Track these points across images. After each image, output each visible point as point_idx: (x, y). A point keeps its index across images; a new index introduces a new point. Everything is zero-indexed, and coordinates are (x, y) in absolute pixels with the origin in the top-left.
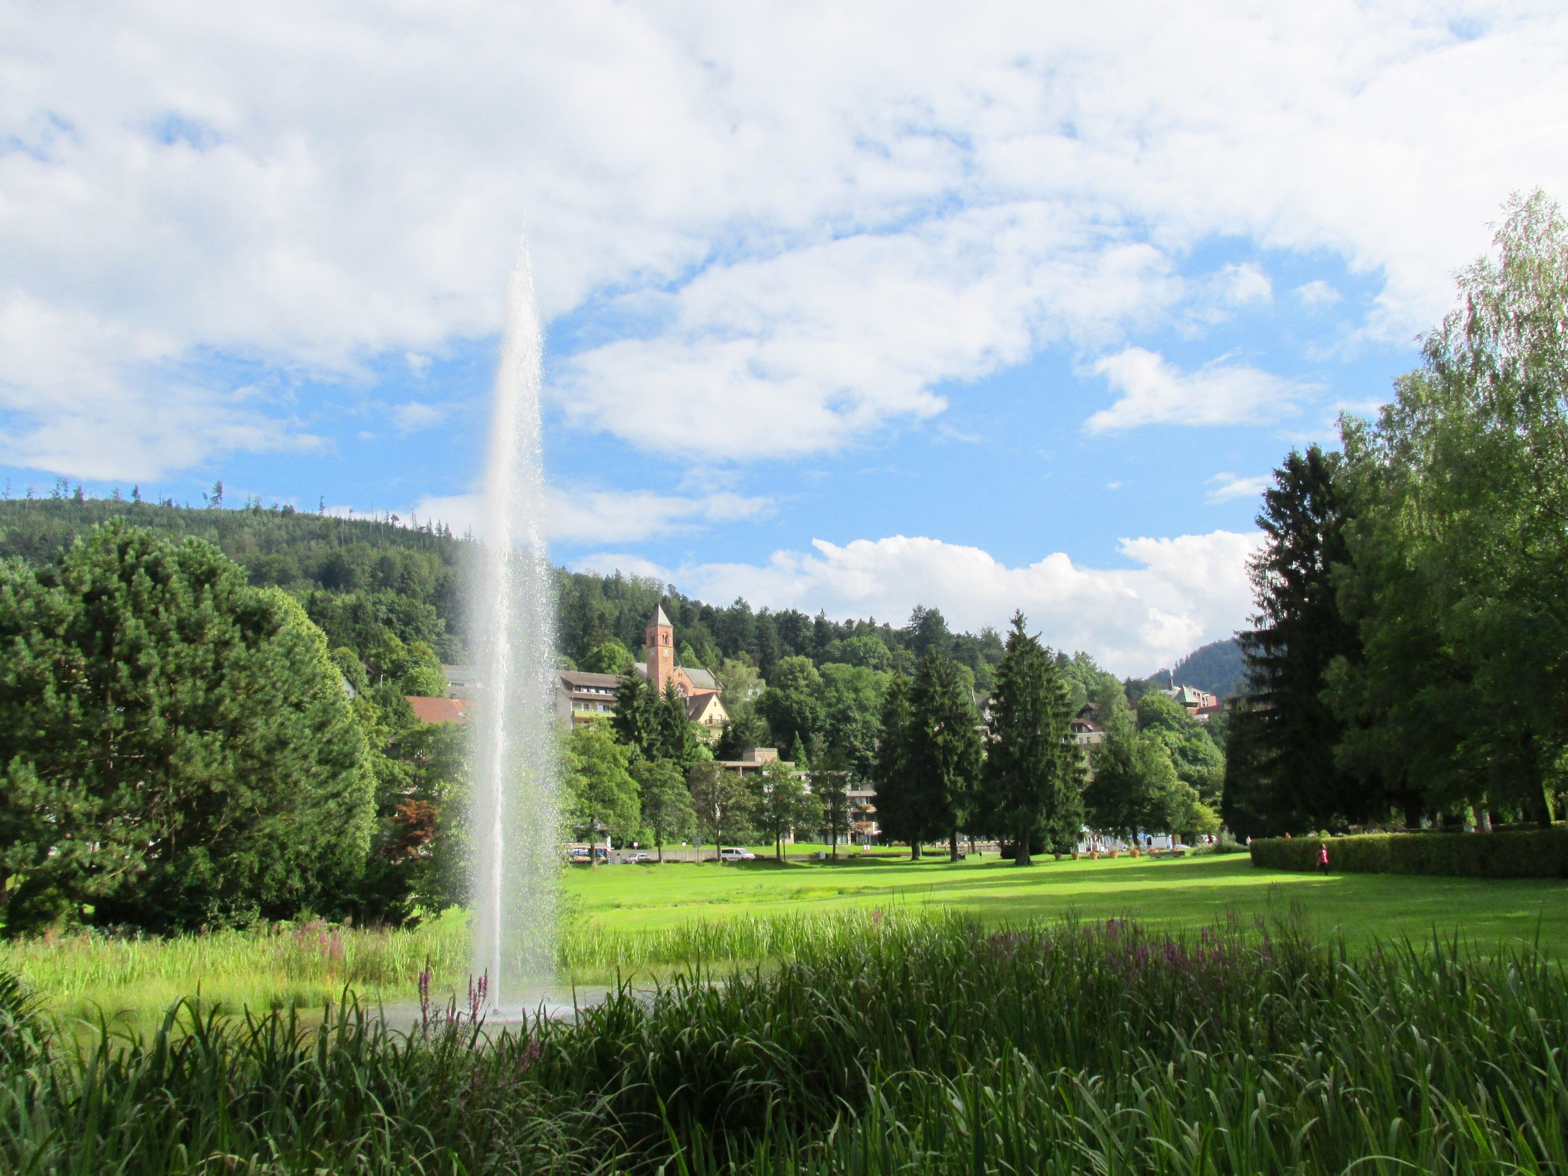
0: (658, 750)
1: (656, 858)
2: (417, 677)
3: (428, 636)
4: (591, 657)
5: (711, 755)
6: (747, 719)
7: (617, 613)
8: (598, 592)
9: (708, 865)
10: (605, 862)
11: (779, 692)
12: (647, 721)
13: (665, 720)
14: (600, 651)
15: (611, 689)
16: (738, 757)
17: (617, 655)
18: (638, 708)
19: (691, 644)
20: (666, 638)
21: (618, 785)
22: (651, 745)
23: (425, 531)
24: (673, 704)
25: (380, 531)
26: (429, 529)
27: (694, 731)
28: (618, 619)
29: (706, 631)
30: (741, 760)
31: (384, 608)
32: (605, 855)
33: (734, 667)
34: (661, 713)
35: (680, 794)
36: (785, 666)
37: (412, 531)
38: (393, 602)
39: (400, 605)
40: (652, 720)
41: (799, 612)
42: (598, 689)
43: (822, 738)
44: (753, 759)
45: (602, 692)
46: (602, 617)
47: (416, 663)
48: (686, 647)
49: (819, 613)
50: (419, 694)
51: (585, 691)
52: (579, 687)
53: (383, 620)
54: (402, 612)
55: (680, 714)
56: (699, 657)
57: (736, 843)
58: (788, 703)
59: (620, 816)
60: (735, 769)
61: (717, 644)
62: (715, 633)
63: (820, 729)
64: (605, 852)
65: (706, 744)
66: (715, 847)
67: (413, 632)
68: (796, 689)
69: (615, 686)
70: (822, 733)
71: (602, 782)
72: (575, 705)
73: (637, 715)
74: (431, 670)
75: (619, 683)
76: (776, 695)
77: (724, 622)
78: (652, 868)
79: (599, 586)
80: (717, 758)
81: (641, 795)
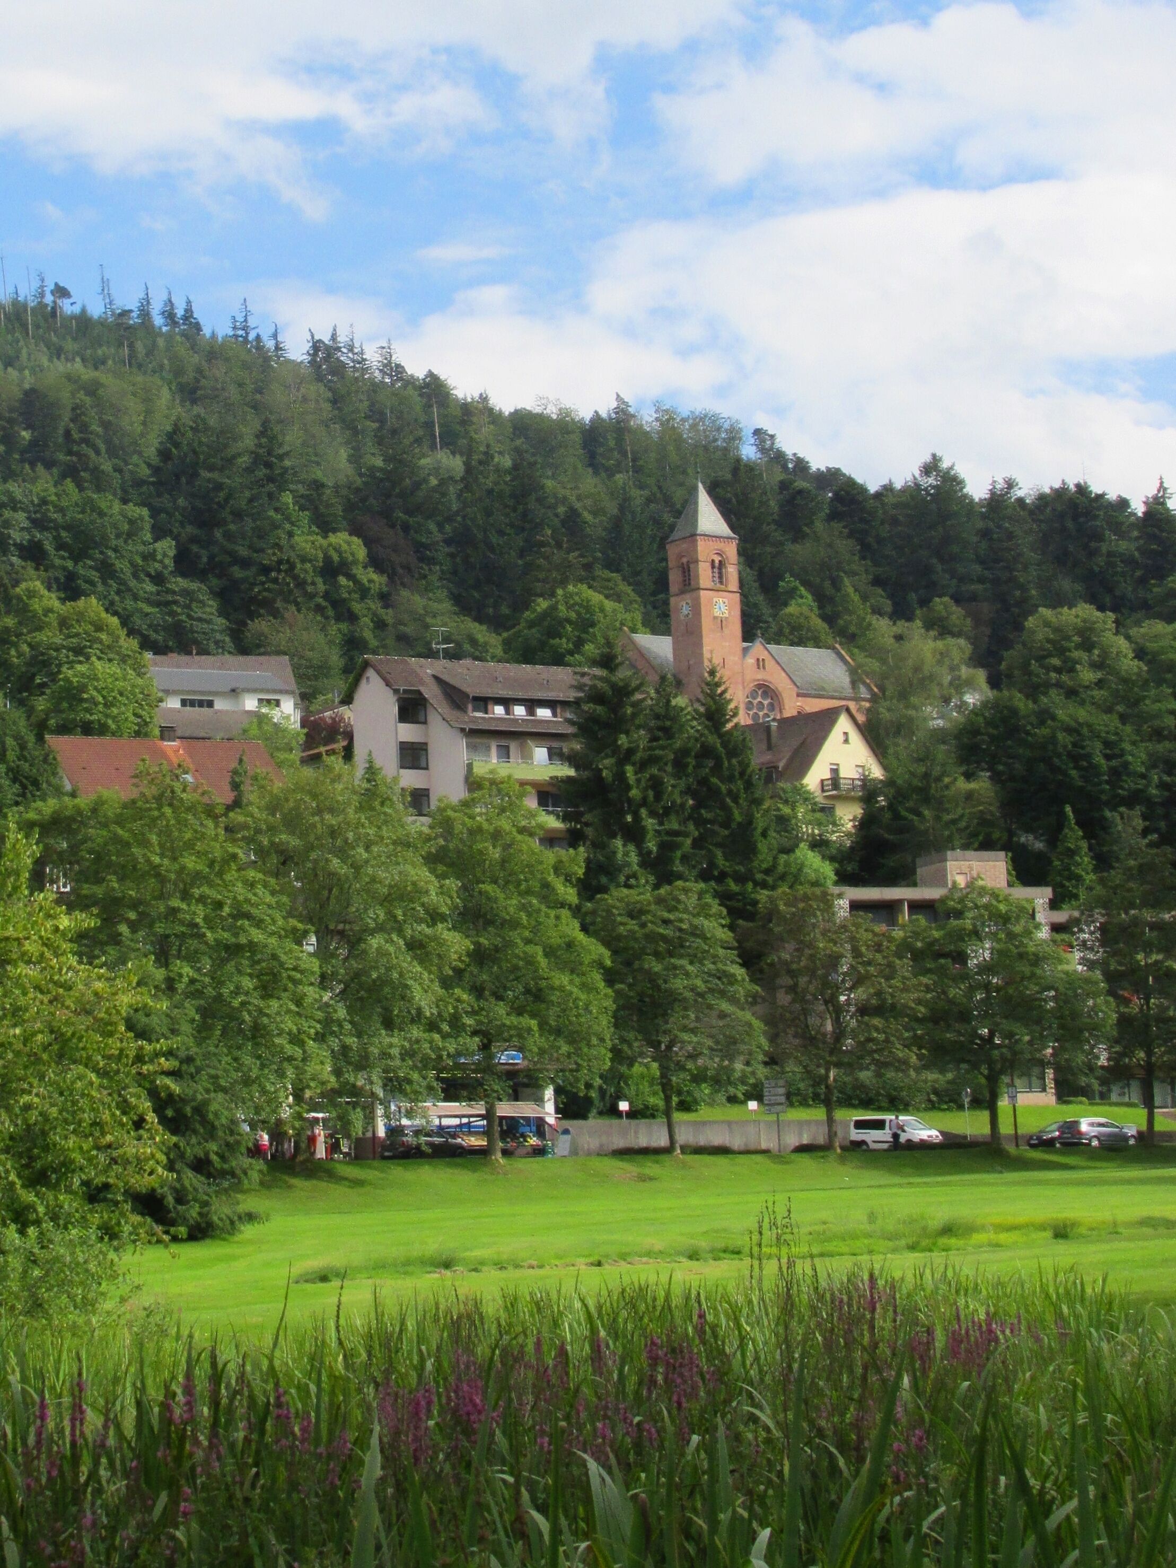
0: (685, 859)
1: (663, 1141)
2: (83, 688)
3: (133, 583)
4: (531, 624)
5: (828, 870)
6: (926, 775)
7: (612, 508)
8: (573, 457)
9: (805, 1160)
10: (539, 1152)
11: (1021, 702)
12: (656, 785)
13: (704, 782)
14: (554, 608)
15: (565, 704)
16: (904, 876)
17: (599, 616)
18: (630, 752)
19: (806, 584)
20: (719, 568)
21: (550, 952)
22: (667, 847)
23: (135, 319)
24: (725, 738)
25: (24, 326)
26: (145, 313)
27: (786, 810)
28: (616, 525)
29: (845, 547)
30: (915, 885)
31: (21, 516)
32: (540, 1134)
33: (899, 638)
34: (691, 761)
35: (722, 975)
36: (1041, 634)
37: (102, 323)
38: (44, 502)
39: (62, 510)
40: (668, 781)
41: (1096, 488)
42: (531, 704)
43: (1139, 823)
44: (940, 879)
45: (544, 713)
46: (572, 522)
47: (78, 651)
48: (792, 593)
49: (1152, 491)
50: (87, 729)
51: (499, 710)
52: (483, 702)
53: (20, 547)
54: (68, 528)
55: (744, 766)
56: (830, 619)
57: (896, 1103)
58: (1045, 731)
59: (558, 1032)
60: (888, 909)
61: (877, 582)
62: (866, 550)
63: (1133, 799)
64: (539, 1126)
65: (818, 844)
66: (819, 1114)
67: (94, 575)
68: (1071, 693)
69: (572, 695)
70: (1138, 811)
71: (509, 944)
72: (472, 747)
73: (629, 770)
74: (115, 669)
75: (580, 687)
76: (1014, 712)
77: (895, 521)
78: (650, 1167)
79: (577, 438)
80: (845, 878)
81: (611, 977)
